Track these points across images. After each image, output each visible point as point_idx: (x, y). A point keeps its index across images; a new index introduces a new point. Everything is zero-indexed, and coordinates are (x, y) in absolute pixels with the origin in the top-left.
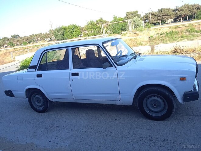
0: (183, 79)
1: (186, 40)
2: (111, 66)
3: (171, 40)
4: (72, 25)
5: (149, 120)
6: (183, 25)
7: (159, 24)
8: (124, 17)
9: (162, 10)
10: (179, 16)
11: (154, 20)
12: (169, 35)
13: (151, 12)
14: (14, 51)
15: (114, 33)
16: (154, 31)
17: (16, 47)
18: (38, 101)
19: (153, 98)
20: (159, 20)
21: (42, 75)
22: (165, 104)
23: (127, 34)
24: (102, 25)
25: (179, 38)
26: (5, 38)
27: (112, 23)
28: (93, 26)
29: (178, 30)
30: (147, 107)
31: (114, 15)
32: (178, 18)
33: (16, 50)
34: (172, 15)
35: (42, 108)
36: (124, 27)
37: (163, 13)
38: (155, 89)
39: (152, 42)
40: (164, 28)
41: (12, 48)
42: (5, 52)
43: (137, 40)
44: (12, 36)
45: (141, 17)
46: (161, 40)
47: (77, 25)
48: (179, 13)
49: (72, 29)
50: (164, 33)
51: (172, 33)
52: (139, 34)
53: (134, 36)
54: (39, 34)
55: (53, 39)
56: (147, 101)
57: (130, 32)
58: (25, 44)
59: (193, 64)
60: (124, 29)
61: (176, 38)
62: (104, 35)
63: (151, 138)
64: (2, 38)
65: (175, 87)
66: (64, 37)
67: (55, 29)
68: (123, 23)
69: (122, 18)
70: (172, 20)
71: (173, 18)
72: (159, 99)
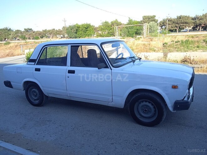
0: (175, 87)
1: (202, 50)
2: (107, 67)
3: (186, 49)
4: (86, 23)
5: (139, 125)
6: (201, 35)
7: (177, 32)
8: (140, 21)
9: (181, 17)
10: (198, 25)
11: (171, 27)
12: (184, 43)
13: (169, 18)
14: (25, 44)
15: (127, 36)
16: (169, 38)
17: (28, 40)
18: (34, 95)
19: (144, 103)
20: (177, 27)
21: (40, 69)
22: (155, 111)
23: (140, 39)
24: (117, 27)
25: (194, 48)
26: (18, 31)
27: (127, 26)
28: (107, 27)
29: (195, 39)
30: (138, 112)
31: (129, 18)
32: (197, 27)
33: (27, 44)
34: (191, 23)
35: (37, 102)
36: (138, 31)
37: (181, 21)
38: (147, 94)
39: (166, 49)
40: (180, 36)
41: (23, 41)
42: (16, 44)
43: (150, 46)
44: (25, 29)
45: (158, 22)
46: (176, 48)
47: (92, 25)
48: (198, 22)
49: (86, 28)
50: (179, 41)
51: (187, 41)
52: (154, 40)
53: (148, 41)
54: (52, 30)
55: (65, 36)
56: (138, 106)
57: (144, 37)
58: (37, 38)
59: (189, 73)
60: (139, 33)
61: (191, 47)
62: (117, 37)
63: (135, 142)
64: (16, 30)
65: (167, 94)
66: (77, 35)
67: (68, 26)
68: (138, 26)
69: (138, 22)
70: (191, 28)
71: (192, 27)
72: (150, 105)
